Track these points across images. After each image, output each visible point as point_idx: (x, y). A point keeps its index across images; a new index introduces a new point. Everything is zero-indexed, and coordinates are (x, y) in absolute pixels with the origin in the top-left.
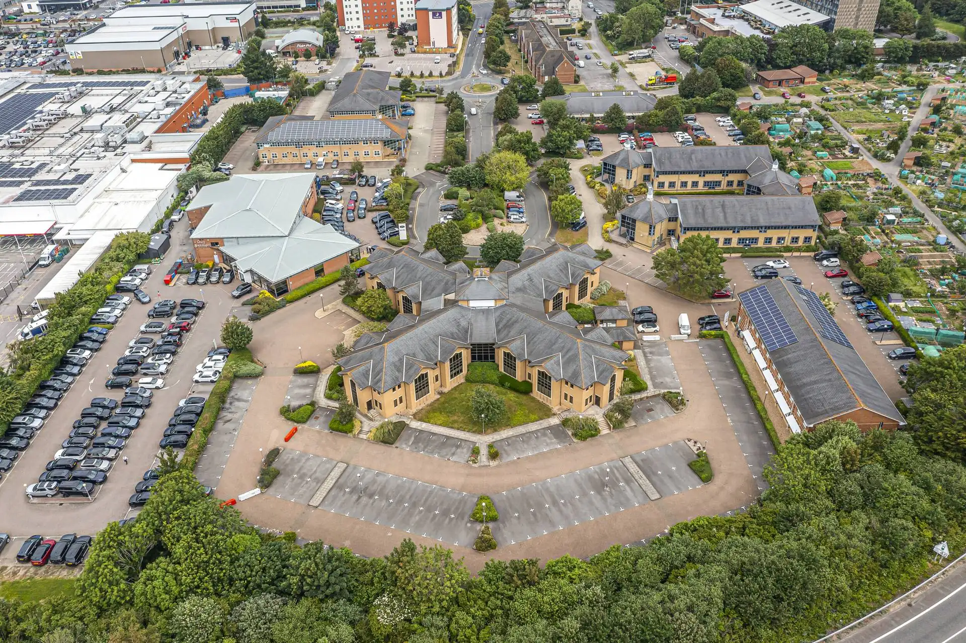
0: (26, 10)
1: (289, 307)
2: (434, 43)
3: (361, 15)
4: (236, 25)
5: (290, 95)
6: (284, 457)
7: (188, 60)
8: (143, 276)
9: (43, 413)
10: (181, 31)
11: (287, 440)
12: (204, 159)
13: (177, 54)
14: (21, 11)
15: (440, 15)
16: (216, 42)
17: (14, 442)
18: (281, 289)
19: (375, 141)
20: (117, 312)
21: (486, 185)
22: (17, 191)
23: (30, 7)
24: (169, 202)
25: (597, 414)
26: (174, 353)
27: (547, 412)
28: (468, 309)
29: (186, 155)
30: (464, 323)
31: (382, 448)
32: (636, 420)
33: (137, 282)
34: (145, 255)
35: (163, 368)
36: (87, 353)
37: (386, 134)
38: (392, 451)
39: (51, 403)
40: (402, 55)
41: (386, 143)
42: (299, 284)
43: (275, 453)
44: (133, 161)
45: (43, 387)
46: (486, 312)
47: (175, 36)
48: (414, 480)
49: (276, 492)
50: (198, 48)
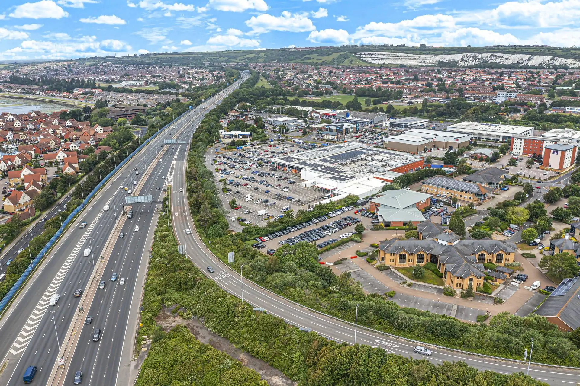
0: (384, 125)
1: (387, 231)
2: (550, 166)
3: (522, 148)
4: (457, 142)
5: (456, 172)
6: (347, 261)
7: (430, 152)
8: (350, 209)
9: (296, 229)
10: (431, 140)
11: (352, 258)
12: (398, 182)
13: (426, 149)
14: (382, 125)
15: (557, 153)
16: (446, 148)
17: (284, 231)
18: (388, 224)
19: (471, 192)
20: (334, 215)
21: (504, 220)
22: (331, 176)
23: (386, 124)
24: (376, 192)
25: (459, 291)
26: (340, 229)
27: (442, 284)
28: (437, 243)
29: (392, 179)
30: (431, 246)
31: (377, 271)
32: (474, 299)
33: (347, 210)
34: (354, 204)
35: (333, 231)
36: (317, 221)
37: (476, 190)
38: (379, 272)
39: (299, 228)
40: (530, 168)
41: (476, 194)
42: (395, 225)
43: (346, 259)
44: (374, 177)
45: (301, 223)
46: (443, 246)
47: (428, 141)
48: (377, 280)
49: (337, 267)
50: (438, 149)
